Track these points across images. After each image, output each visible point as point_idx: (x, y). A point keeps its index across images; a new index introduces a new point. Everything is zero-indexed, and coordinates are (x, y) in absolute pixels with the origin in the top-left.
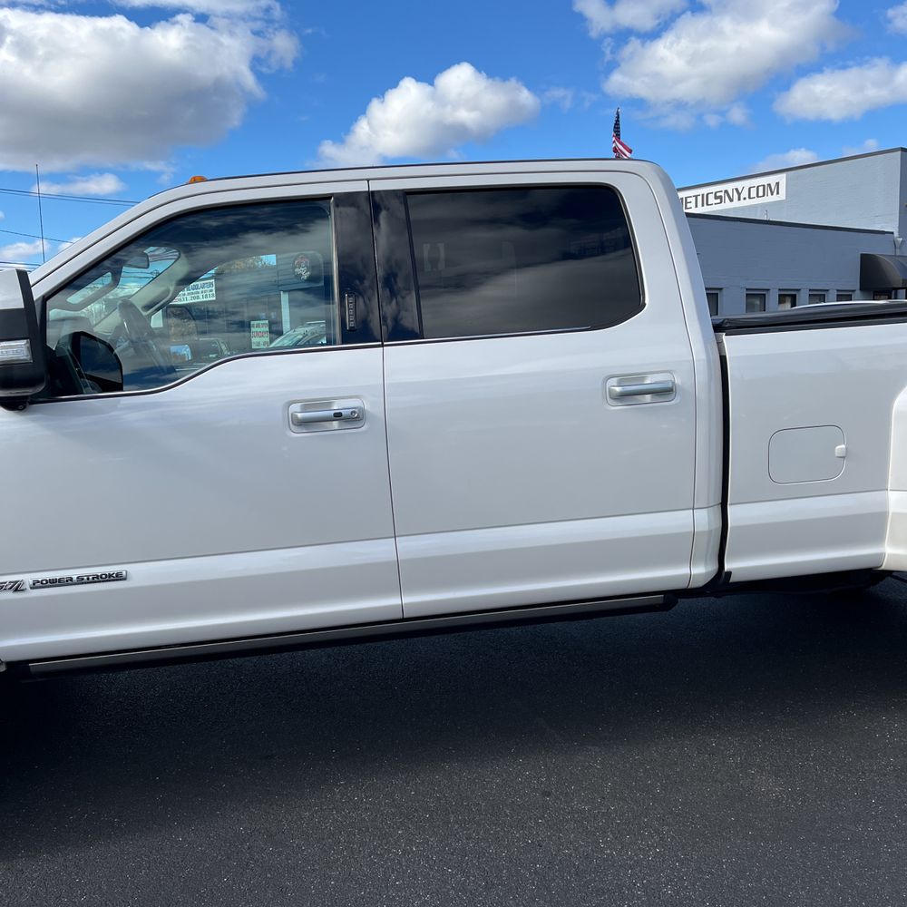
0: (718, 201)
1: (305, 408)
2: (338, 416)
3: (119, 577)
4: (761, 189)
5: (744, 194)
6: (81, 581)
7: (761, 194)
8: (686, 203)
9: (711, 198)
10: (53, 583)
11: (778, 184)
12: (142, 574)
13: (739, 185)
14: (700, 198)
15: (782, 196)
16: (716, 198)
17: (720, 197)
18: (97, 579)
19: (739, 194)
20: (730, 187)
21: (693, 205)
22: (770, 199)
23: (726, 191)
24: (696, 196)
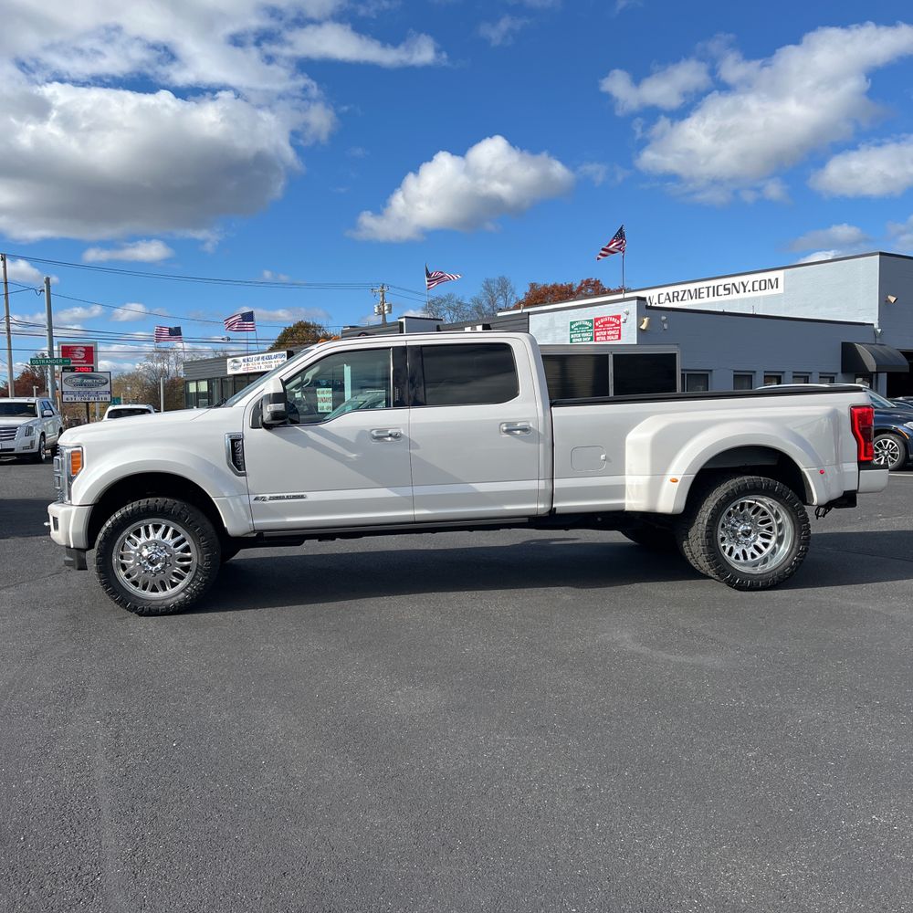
0: (727, 292)
1: (378, 432)
2: (390, 435)
3: (302, 497)
4: (763, 283)
5: (749, 287)
6: (288, 498)
7: (763, 287)
8: (700, 293)
9: (721, 289)
10: (277, 498)
11: (777, 279)
12: (312, 496)
13: (744, 279)
14: (711, 290)
15: (781, 289)
16: (725, 289)
17: (729, 289)
18: (294, 497)
19: (745, 287)
20: (737, 280)
21: (705, 295)
22: (769, 292)
23: (733, 284)
24: (708, 288)
